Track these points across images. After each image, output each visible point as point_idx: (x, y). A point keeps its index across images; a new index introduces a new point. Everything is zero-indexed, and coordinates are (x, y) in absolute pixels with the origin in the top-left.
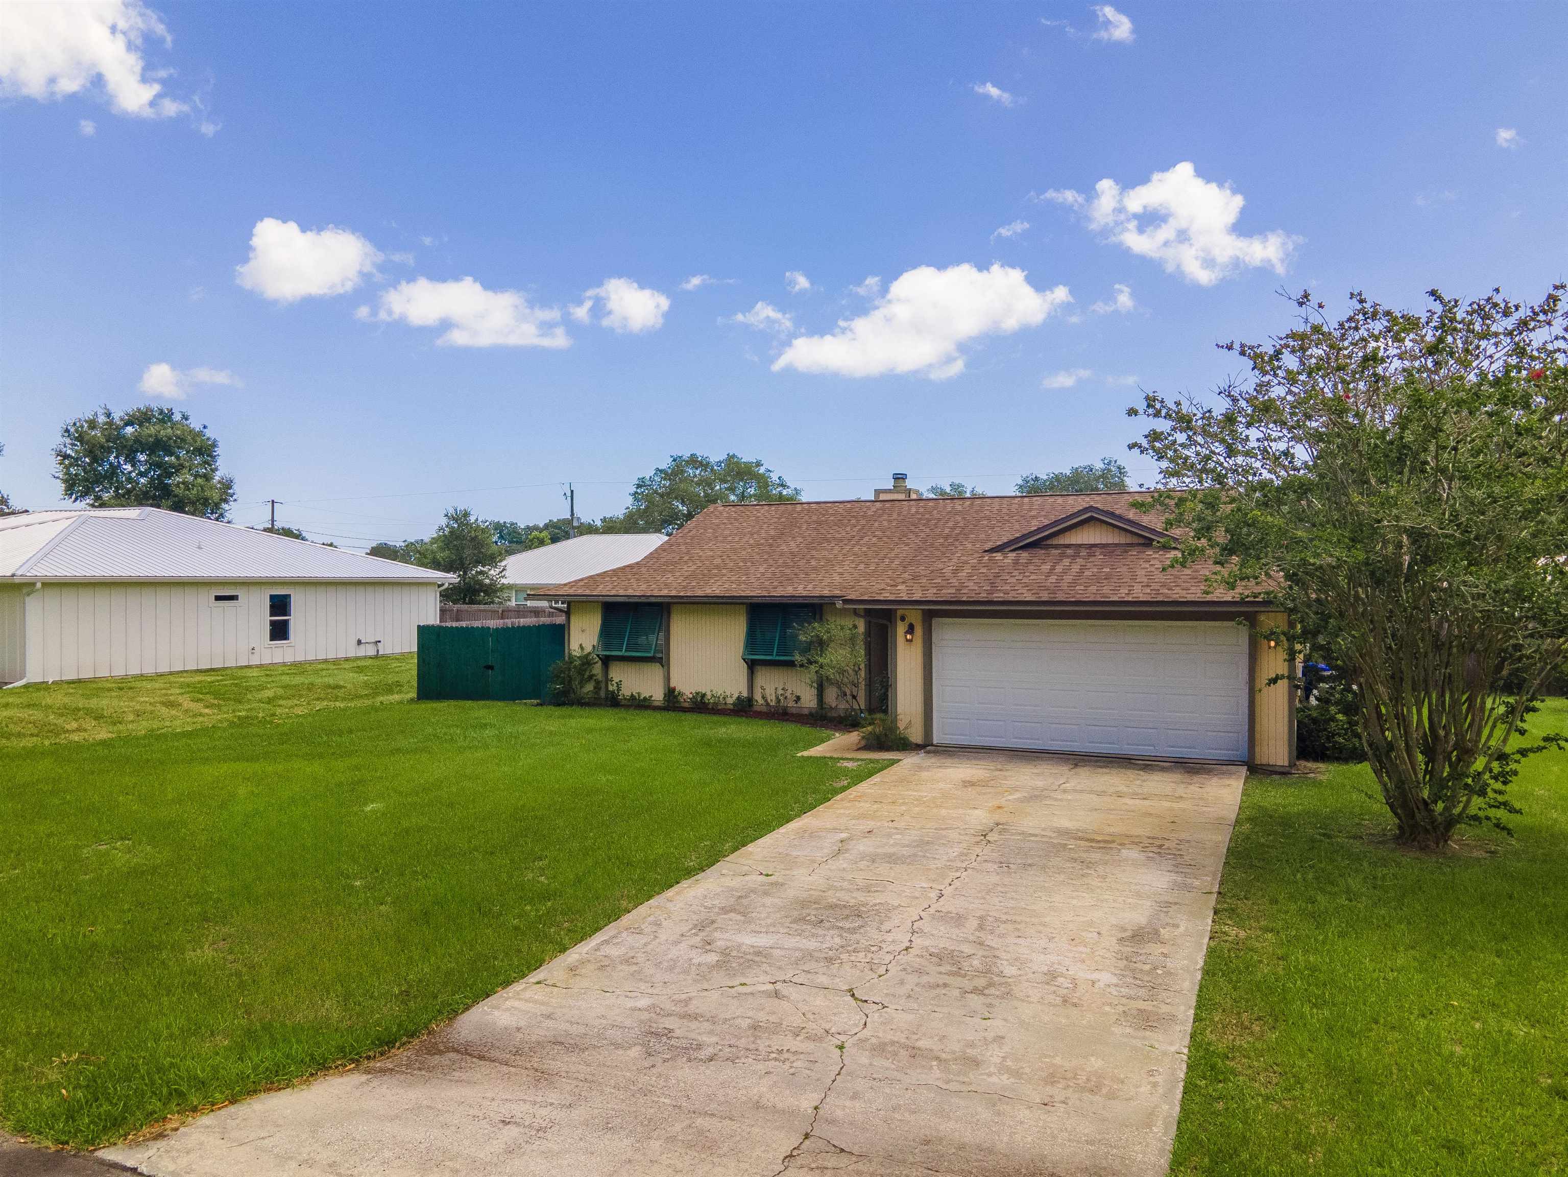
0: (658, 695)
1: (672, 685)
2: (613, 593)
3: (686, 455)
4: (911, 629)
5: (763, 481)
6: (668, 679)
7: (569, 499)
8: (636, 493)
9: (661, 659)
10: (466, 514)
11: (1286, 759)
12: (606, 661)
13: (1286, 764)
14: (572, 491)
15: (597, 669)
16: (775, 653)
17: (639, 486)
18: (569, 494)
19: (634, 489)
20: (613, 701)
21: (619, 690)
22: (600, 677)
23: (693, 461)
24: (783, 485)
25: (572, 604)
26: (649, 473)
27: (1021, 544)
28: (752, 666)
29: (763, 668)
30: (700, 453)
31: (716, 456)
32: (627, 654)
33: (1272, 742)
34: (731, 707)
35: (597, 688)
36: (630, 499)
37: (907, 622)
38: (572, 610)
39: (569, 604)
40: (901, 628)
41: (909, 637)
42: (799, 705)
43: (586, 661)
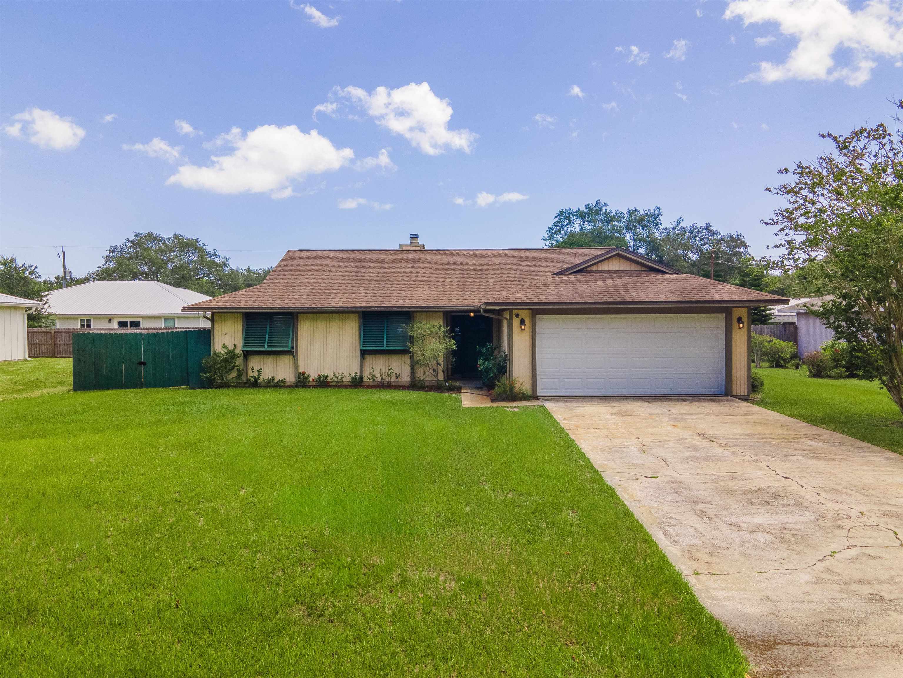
0: (290, 378)
1: (301, 370)
2: (256, 305)
3: (146, 232)
4: (522, 322)
5: (202, 251)
6: (296, 366)
7: (62, 258)
8: (109, 256)
9: (293, 352)
10: (13, 261)
11: (746, 391)
12: (247, 355)
13: (746, 394)
14: (64, 253)
15: (239, 362)
16: (385, 345)
17: (111, 251)
18: (61, 254)
19: (107, 253)
20: (255, 384)
21: (259, 375)
22: (241, 368)
23: (151, 237)
24: (216, 255)
25: (216, 314)
26: (119, 242)
27: (575, 270)
28: (363, 354)
29: (371, 356)
30: (155, 232)
31: (166, 234)
32: (269, 349)
33: (739, 383)
34: (349, 383)
35: (239, 376)
36: (104, 260)
37: (520, 318)
38: (216, 319)
39: (213, 314)
40: (516, 322)
41: (523, 327)
42: (399, 379)
43: (231, 355)
